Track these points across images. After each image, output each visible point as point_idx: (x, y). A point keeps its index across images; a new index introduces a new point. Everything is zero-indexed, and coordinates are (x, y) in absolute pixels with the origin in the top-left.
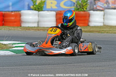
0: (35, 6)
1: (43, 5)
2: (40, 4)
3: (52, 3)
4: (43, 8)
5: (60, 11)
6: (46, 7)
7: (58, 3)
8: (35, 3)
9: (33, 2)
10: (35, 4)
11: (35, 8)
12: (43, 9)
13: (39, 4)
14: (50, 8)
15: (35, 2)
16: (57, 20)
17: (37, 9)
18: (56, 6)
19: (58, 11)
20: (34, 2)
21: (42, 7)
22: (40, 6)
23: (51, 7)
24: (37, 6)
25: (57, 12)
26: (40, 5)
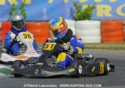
0: (79, 14)
1: (90, 12)
2: (86, 10)
3: (104, 9)
4: (91, 17)
5: (107, 21)
6: (96, 15)
8: (79, 9)
9: (76, 7)
10: (79, 11)
11: (79, 16)
15: (79, 8)
17: (82, 18)
18: (111, 12)
20: (77, 7)
21: (90, 15)
22: (86, 14)
24: (81, 13)
26: (86, 12)
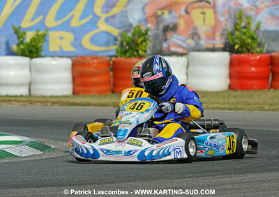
0: (22, 47)
1: (40, 44)
2: (33, 40)
3: (61, 38)
4: (40, 51)
5: (83, 57)
6: (48, 49)
7: (76, 39)
8: (21, 39)
9: (18, 35)
10: (22, 42)
11: (23, 50)
12: (42, 53)
13: (31, 42)
14: (57, 49)
15: (21, 37)
16: (74, 78)
17: (27, 53)
18: (73, 44)
19: (76, 57)
20: (20, 35)
21: (40, 49)
22: (34, 47)
23: (61, 48)
24: (26, 44)
25: (74, 58)
26: (34, 44)
